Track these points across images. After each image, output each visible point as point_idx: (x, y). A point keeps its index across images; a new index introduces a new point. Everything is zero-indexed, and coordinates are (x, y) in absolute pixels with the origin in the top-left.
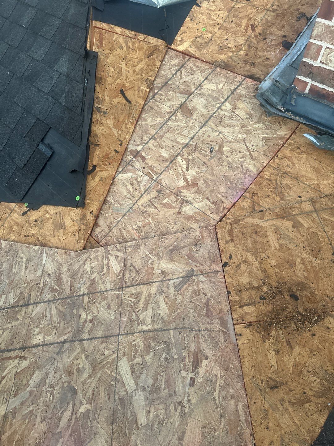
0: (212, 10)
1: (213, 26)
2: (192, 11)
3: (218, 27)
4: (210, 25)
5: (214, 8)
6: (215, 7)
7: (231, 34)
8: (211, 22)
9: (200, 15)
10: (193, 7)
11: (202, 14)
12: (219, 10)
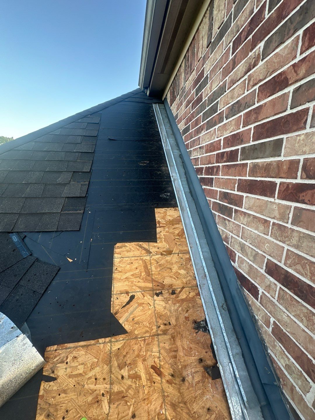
0: (80, 375)
1: (96, 405)
2: (43, 396)
3: (106, 401)
4: (91, 405)
5: (81, 370)
6: (82, 366)
7: (133, 400)
8: (90, 399)
9: (63, 395)
10: (42, 387)
11: (65, 392)
12: (92, 369)
